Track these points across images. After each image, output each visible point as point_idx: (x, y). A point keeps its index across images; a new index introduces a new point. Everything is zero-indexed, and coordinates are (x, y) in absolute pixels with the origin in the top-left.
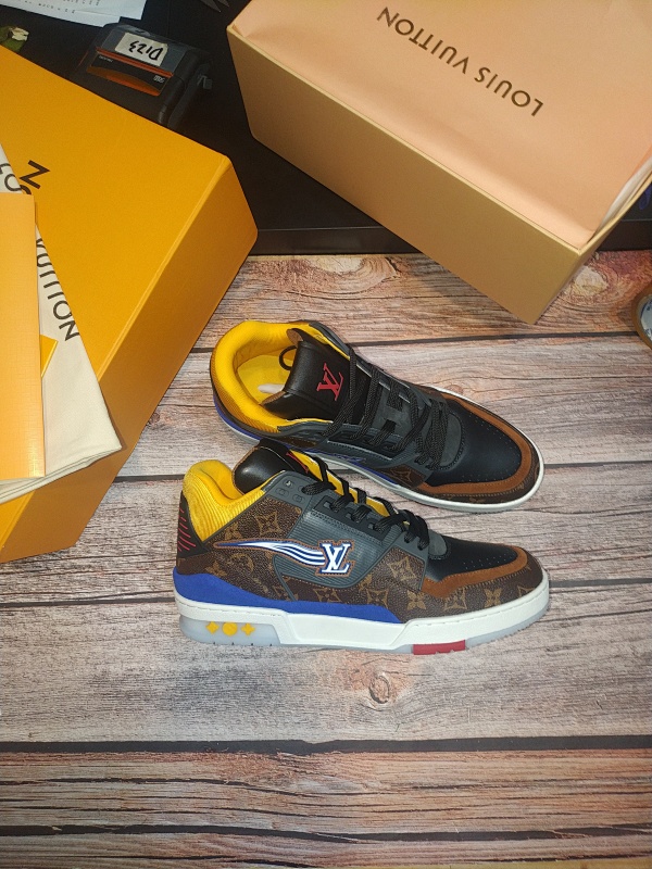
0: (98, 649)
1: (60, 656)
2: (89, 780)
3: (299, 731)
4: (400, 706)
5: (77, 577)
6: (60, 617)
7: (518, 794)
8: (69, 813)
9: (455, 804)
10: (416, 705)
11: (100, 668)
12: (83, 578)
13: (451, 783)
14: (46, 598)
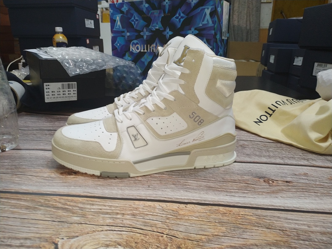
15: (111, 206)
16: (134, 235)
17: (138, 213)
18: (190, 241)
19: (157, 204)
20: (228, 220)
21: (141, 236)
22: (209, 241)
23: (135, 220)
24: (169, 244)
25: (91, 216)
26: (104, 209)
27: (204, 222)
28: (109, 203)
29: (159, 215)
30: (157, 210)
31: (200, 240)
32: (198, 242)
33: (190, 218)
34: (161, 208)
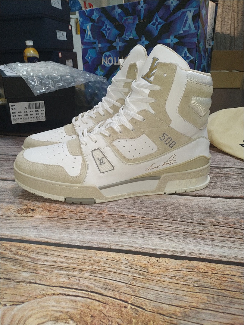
15: (67, 258)
16: (92, 303)
17: (99, 268)
18: (161, 317)
19: (122, 256)
20: (210, 283)
21: (99, 305)
22: (185, 317)
23: (94, 280)
24: (134, 321)
25: (42, 272)
26: (60, 262)
27: (179, 285)
28: (67, 252)
29: (124, 273)
30: (122, 265)
31: (174, 314)
32: (171, 317)
33: (162, 279)
34: (127, 262)
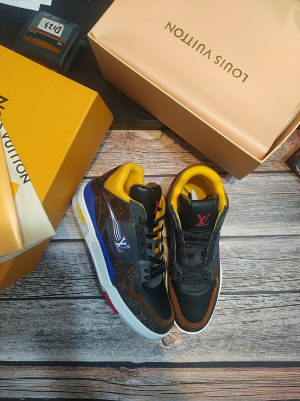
0: (39, 320)
1: (22, 323)
2: (36, 378)
3: (130, 358)
4: (176, 347)
5: (28, 287)
6: (21, 305)
7: (228, 387)
8: (27, 393)
9: (199, 391)
10: (183, 347)
11: (40, 329)
12: (31, 287)
13: (198, 381)
14: (14, 297)
